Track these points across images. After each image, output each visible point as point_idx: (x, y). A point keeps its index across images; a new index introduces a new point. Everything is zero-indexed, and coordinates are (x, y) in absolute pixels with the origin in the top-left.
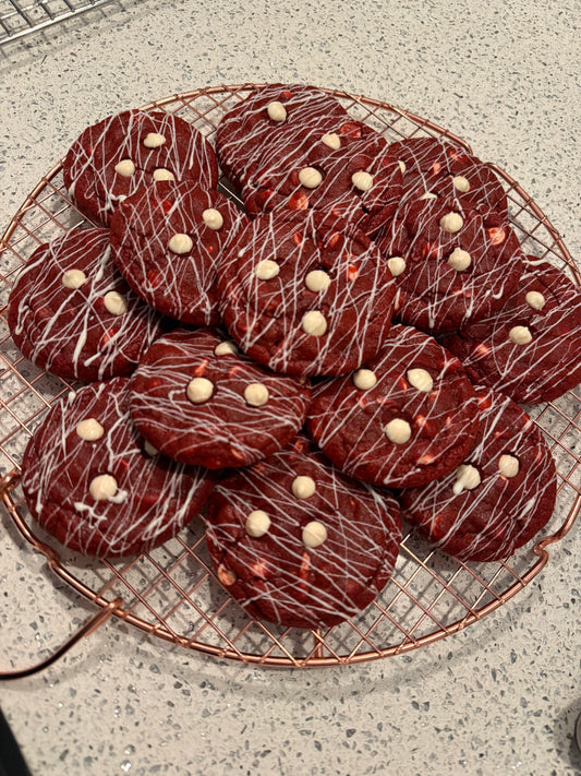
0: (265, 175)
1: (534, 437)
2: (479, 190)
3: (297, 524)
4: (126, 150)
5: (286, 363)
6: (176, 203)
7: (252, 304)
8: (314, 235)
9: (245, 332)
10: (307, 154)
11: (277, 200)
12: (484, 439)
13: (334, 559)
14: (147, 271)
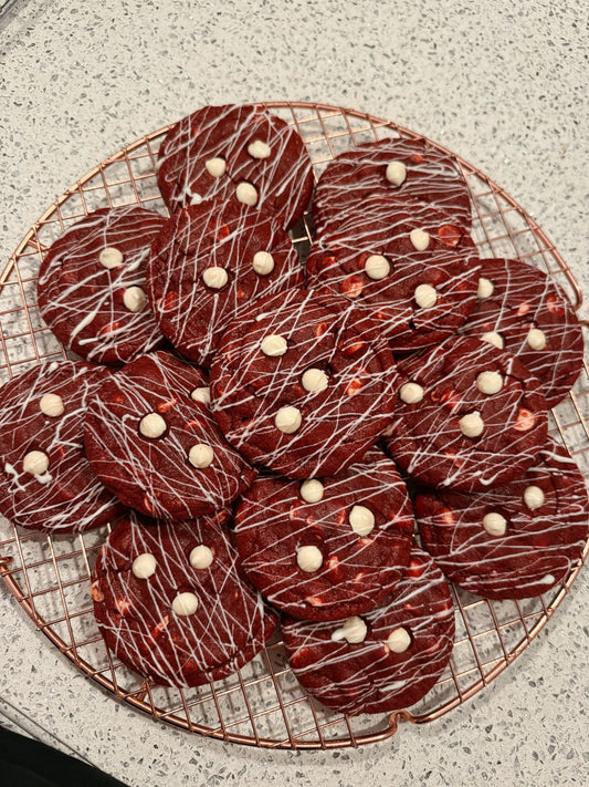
0: (337, 242)
1: (445, 627)
2: (553, 353)
3: (175, 587)
4: (226, 149)
5: (241, 443)
6: (235, 234)
7: (240, 373)
8: (340, 332)
9: (220, 396)
10: (388, 240)
11: (334, 273)
12: (393, 604)
13: (188, 634)
14: (168, 290)
